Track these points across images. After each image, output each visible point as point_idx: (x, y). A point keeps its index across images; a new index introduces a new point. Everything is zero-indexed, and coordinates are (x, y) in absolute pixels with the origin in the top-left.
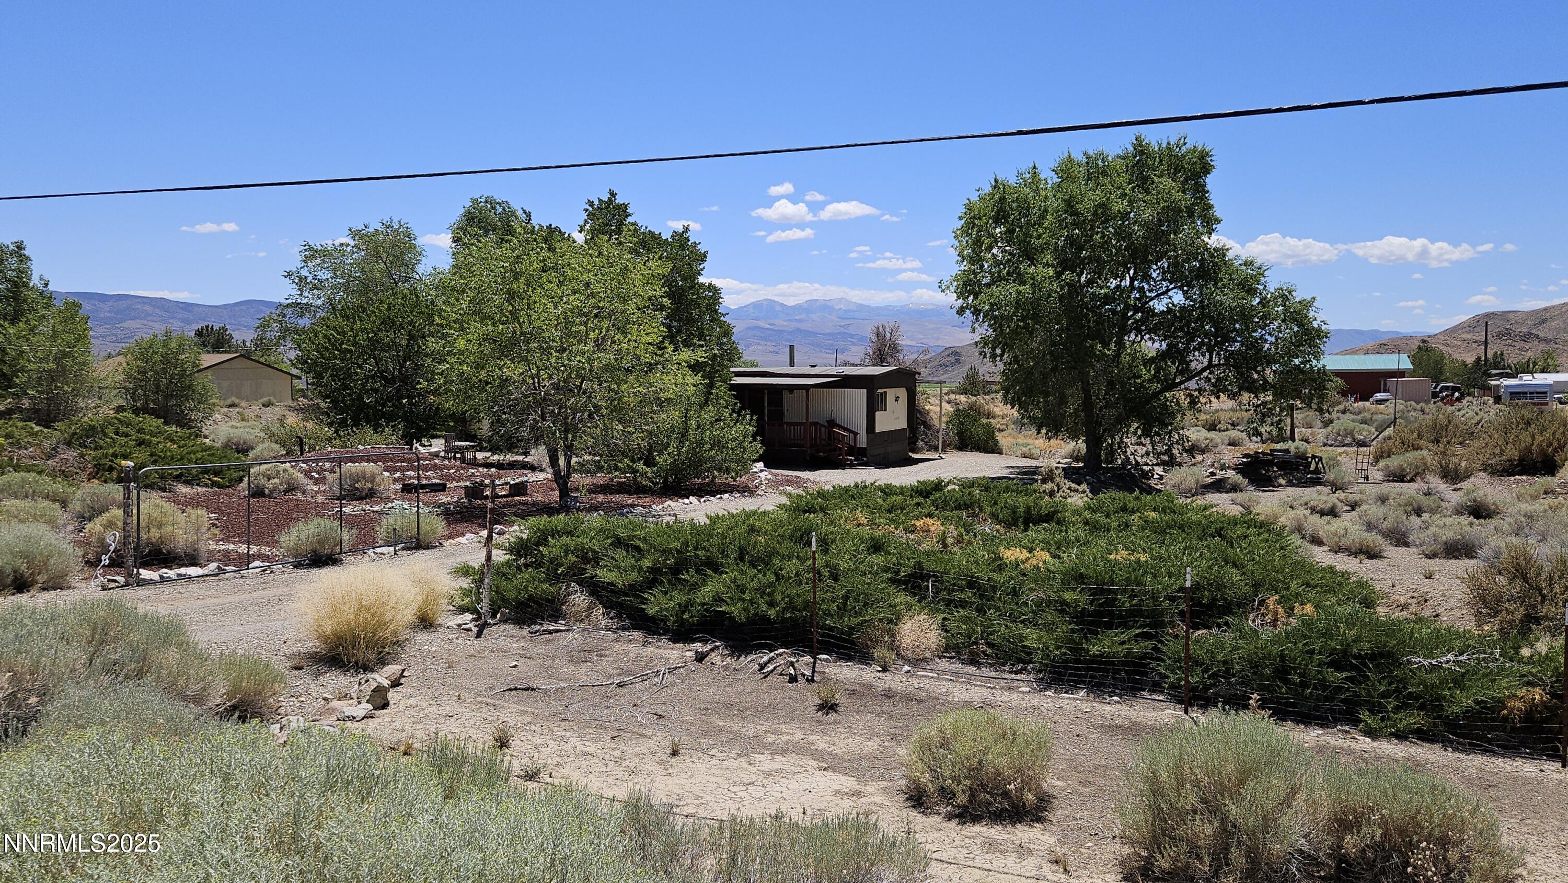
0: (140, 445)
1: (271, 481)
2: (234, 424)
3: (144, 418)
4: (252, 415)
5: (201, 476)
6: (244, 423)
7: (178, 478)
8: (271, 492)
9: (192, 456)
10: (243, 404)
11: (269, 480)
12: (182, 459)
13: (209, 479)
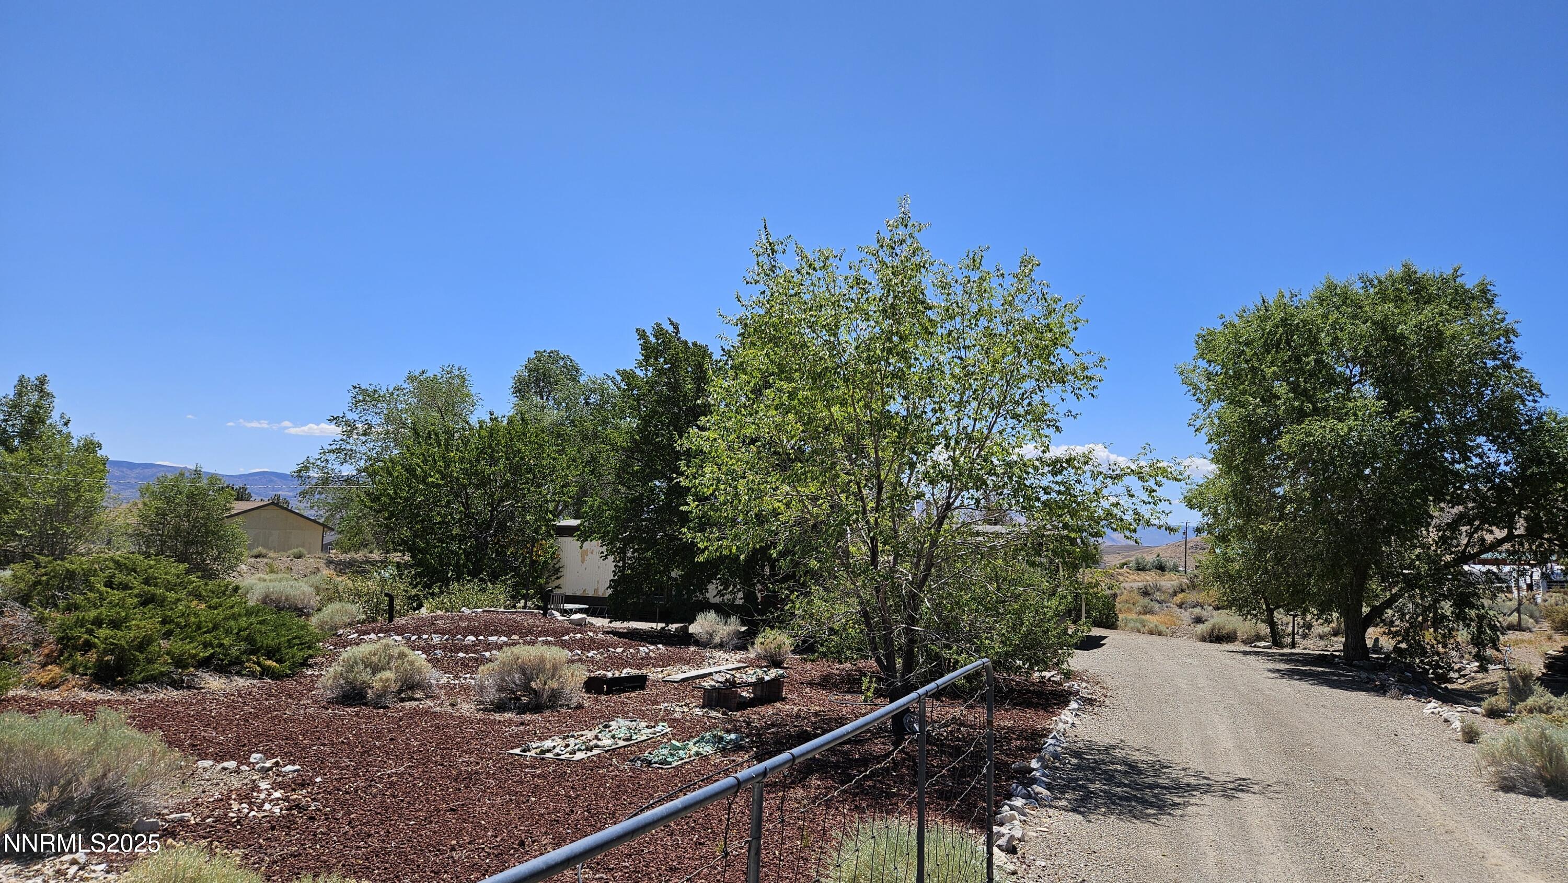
0: (144, 603)
1: (378, 676)
2: (262, 576)
3: (158, 561)
4: (282, 567)
5: (244, 658)
6: (274, 576)
7: (205, 664)
8: (381, 695)
9: (232, 623)
10: (272, 554)
11: (374, 673)
12: (215, 627)
13: (259, 664)
